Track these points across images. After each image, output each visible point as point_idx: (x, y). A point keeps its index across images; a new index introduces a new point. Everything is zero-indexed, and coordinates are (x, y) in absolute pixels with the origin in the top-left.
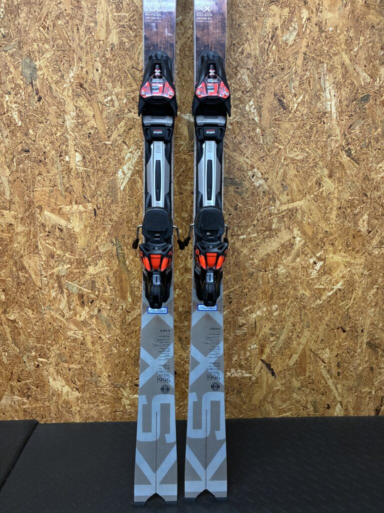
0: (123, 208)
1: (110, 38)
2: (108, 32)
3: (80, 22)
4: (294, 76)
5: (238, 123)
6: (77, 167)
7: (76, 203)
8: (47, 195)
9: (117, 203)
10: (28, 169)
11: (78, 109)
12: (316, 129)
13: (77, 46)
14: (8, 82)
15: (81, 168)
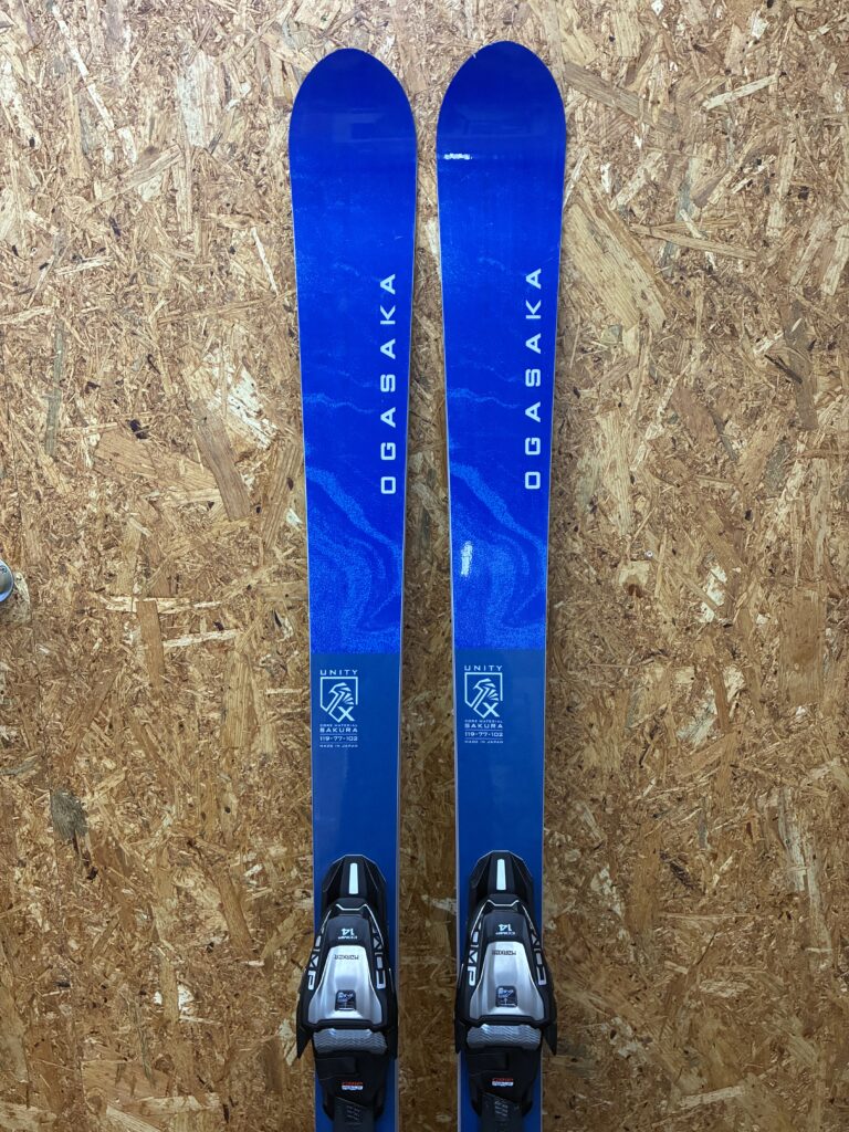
0: (293, 1102)
1: (256, 742)
2: (254, 730)
3: (187, 711)
4: (709, 815)
5: (571, 917)
6: (181, 1017)
7: (181, 1092)
8: (111, 1075)
9: (279, 1092)
10: (65, 1022)
11: (183, 893)
12: (770, 931)
13: (180, 763)
14: (18, 840)
15: (191, 1019)
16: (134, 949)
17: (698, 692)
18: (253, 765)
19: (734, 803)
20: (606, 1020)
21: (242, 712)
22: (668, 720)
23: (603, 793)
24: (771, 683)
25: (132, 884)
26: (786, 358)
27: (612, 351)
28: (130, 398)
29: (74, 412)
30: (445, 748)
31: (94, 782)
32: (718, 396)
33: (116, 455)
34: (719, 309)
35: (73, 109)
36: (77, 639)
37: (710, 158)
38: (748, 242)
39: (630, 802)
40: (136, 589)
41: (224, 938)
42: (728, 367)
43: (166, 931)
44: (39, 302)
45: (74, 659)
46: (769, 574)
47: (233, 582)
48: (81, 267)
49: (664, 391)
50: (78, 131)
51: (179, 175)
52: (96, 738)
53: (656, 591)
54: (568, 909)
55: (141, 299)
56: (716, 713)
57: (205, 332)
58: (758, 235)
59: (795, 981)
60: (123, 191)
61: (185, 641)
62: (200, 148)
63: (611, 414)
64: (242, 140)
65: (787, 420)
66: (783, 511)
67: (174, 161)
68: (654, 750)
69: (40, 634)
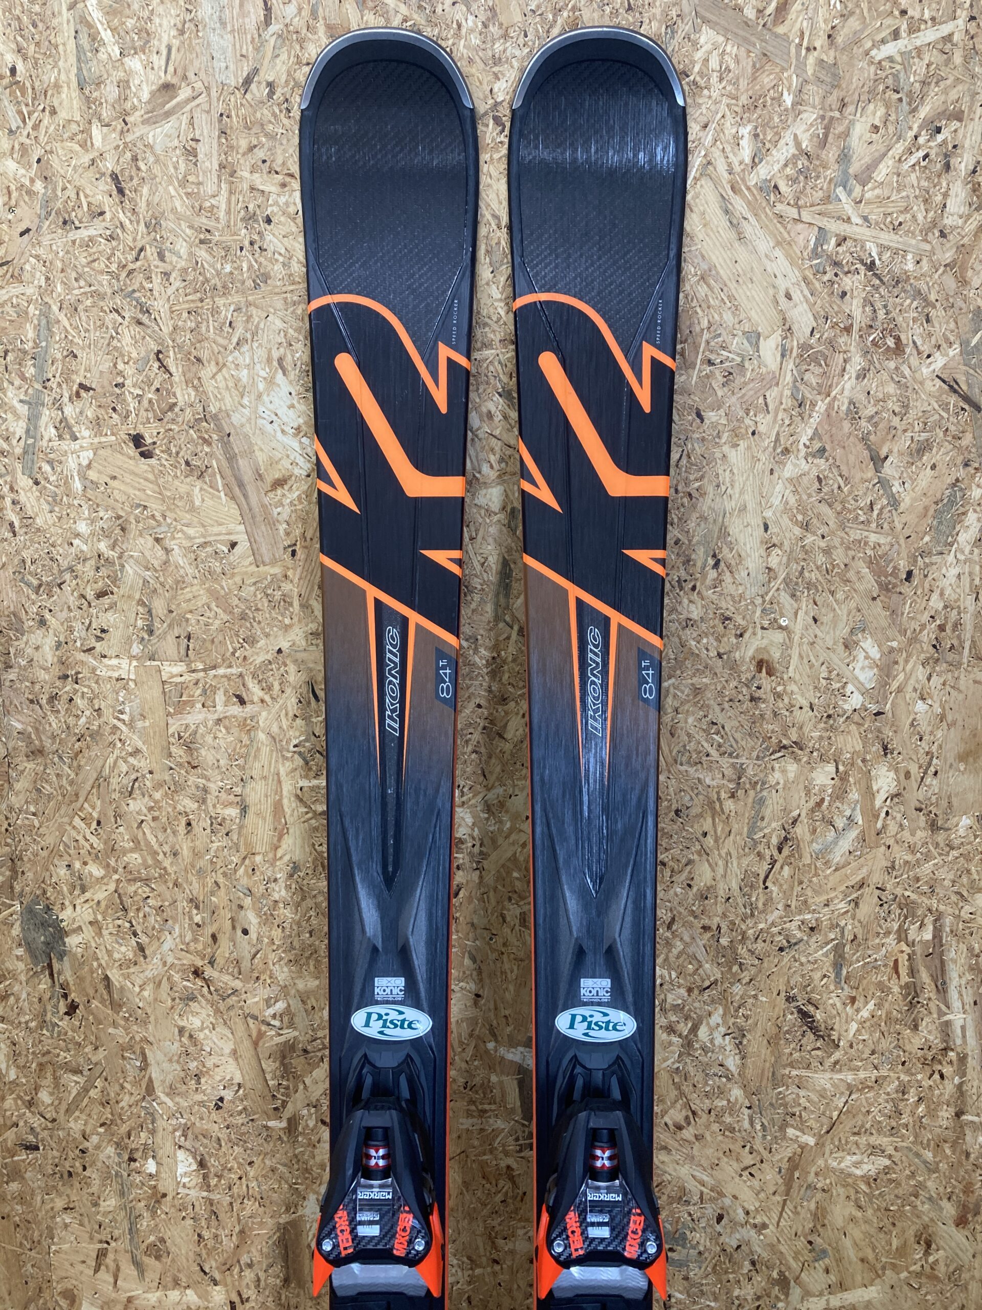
16: (121, 1104)
17: (840, 794)
18: (278, 876)
19: (878, 934)
20: (712, 1200)
21: (267, 808)
22: (801, 831)
23: (716, 920)
24: (929, 786)
25: (122, 1023)
26: (962, 379)
27: (747, 364)
28: (132, 405)
29: (61, 422)
30: (522, 859)
31: (76, 892)
32: (876, 425)
33: (114, 478)
34: (881, 314)
35: (68, 31)
36: (58, 712)
37: (877, 123)
38: (921, 231)
39: (751, 932)
40: (136, 649)
41: (237, 1091)
42: (891, 388)
43: (163, 1082)
44: (17, 278)
45: (53, 737)
46: (933, 650)
47: (259, 645)
48: (74, 235)
49: (810, 416)
50: (73, 59)
51: (202, 119)
52: (80, 838)
53: (791, 669)
54: (669, 1062)
55: (149, 278)
56: (860, 822)
57: (231, 323)
58: (934, 224)
59: (947, 1157)
60: (129, 138)
61: (196, 717)
62: (229, 86)
63: (743, 444)
64: (284, 78)
65: (960, 459)
66: (953, 572)
67: (197, 101)
68: (782, 868)
69: (11, 703)
